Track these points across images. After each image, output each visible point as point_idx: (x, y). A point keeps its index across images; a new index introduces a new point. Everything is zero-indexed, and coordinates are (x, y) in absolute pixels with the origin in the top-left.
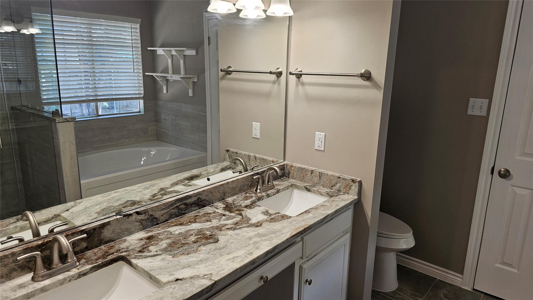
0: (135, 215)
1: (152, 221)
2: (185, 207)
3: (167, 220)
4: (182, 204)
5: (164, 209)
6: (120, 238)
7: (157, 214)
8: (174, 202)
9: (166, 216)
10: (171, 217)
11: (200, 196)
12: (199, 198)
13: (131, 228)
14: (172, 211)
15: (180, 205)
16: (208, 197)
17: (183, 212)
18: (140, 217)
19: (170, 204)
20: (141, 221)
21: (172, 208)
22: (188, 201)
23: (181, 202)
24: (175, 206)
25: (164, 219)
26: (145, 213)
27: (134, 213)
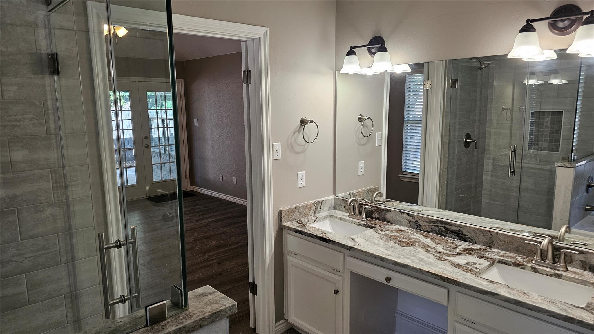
0: (406, 214)
1: (417, 225)
2: (445, 230)
3: (428, 232)
4: (442, 226)
5: (426, 222)
6: (395, 224)
7: (421, 223)
8: (435, 221)
9: (429, 229)
10: (431, 231)
11: (461, 229)
12: (459, 230)
13: (402, 221)
14: (433, 227)
15: (441, 226)
16: (470, 234)
17: (443, 233)
18: (408, 217)
19: (432, 221)
20: (410, 221)
21: (433, 224)
22: (449, 227)
23: (441, 224)
24: (436, 224)
25: (426, 230)
26: (412, 217)
27: (406, 213)
